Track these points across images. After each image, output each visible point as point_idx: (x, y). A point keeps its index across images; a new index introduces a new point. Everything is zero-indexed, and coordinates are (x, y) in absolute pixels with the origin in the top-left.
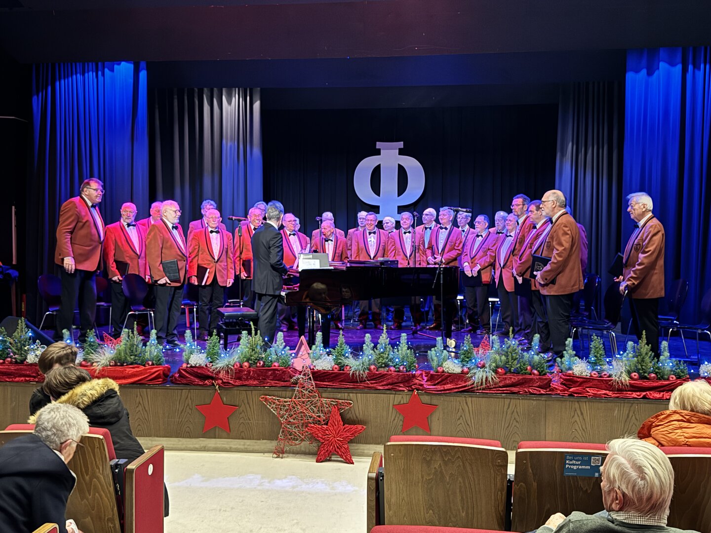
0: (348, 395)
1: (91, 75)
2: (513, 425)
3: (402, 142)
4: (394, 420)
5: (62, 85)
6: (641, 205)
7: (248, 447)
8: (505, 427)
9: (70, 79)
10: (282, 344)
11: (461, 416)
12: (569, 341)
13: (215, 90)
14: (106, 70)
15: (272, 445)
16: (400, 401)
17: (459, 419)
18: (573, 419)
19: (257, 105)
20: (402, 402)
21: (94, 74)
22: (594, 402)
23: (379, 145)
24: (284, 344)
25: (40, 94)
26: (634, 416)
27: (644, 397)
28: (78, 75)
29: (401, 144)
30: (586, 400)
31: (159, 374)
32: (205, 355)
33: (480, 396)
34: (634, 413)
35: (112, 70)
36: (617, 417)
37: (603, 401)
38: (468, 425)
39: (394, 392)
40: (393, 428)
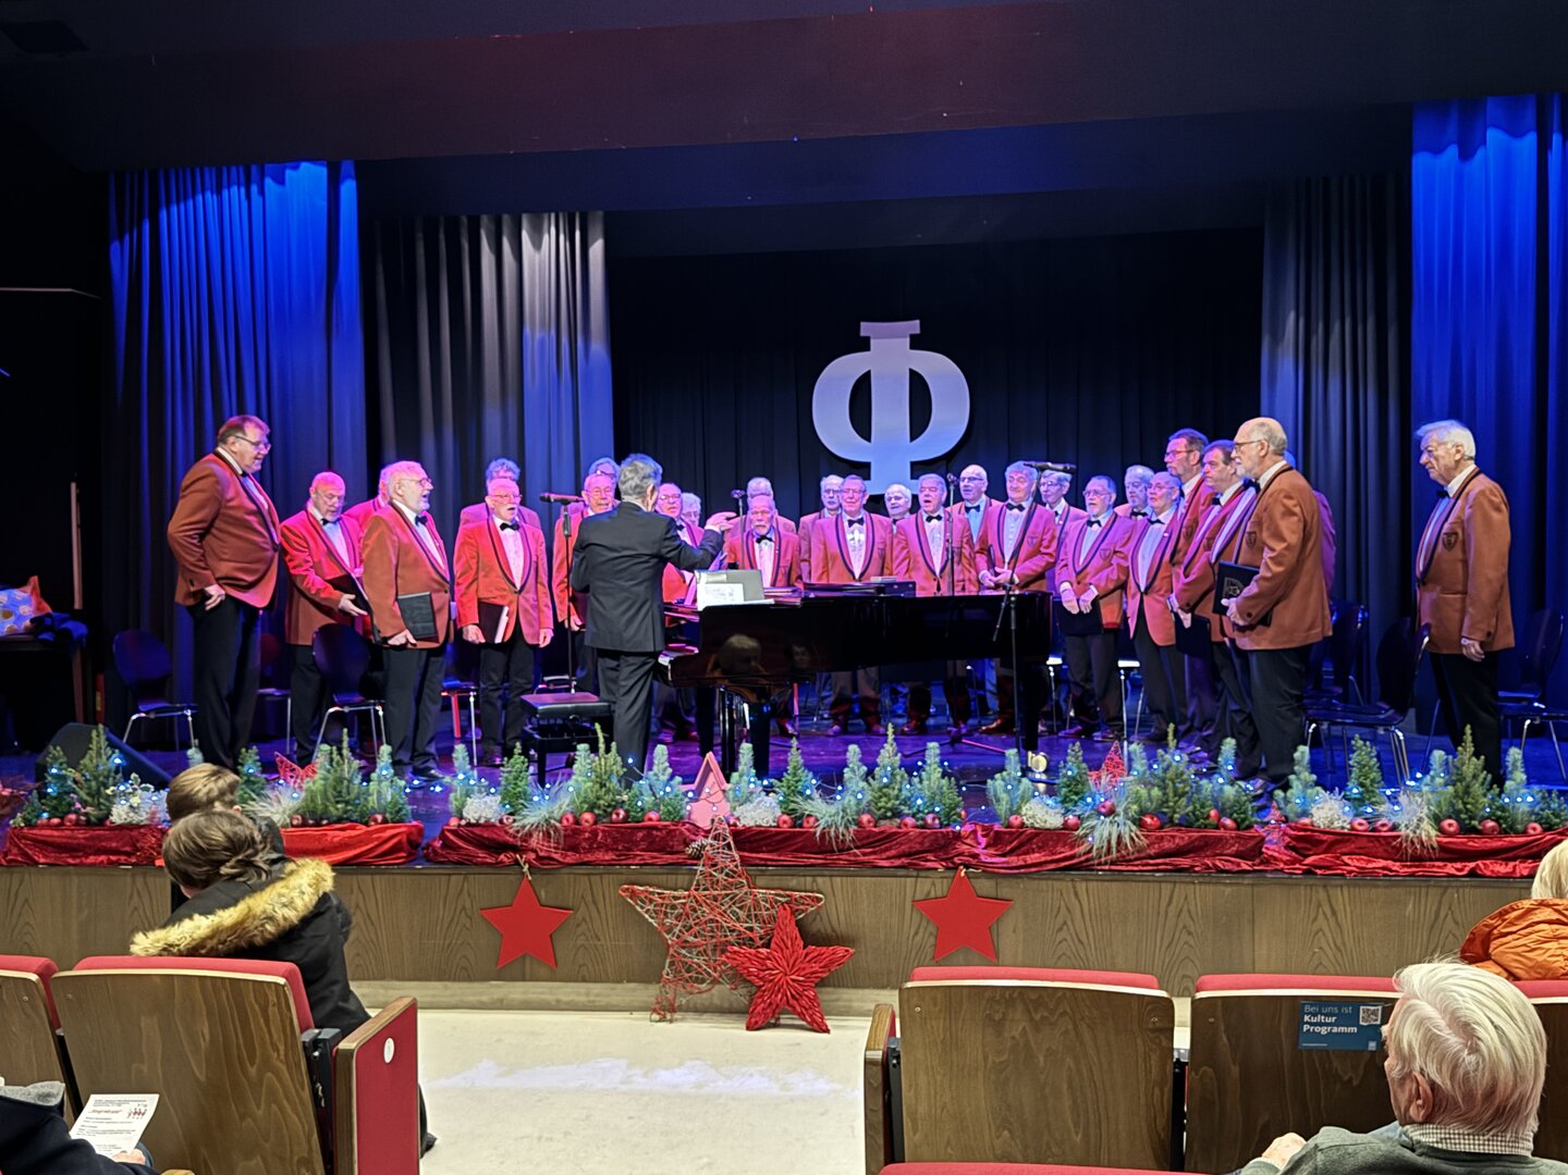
0: (814, 881)
1: (235, 193)
2: (1181, 943)
3: (918, 322)
4: (916, 933)
5: (172, 217)
6: (1449, 446)
7: (598, 999)
8: (1165, 944)
9: (190, 203)
10: (665, 770)
11: (1065, 923)
12: (1303, 753)
13: (506, 218)
14: (269, 182)
15: (650, 993)
16: (929, 893)
17: (1060, 929)
18: (1315, 924)
19: (597, 249)
20: (932, 895)
21: (243, 190)
22: (1359, 886)
23: (866, 328)
24: (670, 770)
25: (127, 238)
26: (1449, 916)
27: (1473, 874)
28: (208, 194)
29: (914, 326)
30: (1342, 882)
31: (399, 842)
32: (499, 798)
33: (1107, 878)
34: (1450, 908)
35: (281, 181)
36: (1411, 919)
37: (1380, 883)
38: (1080, 941)
39: (915, 873)
40: (914, 953)
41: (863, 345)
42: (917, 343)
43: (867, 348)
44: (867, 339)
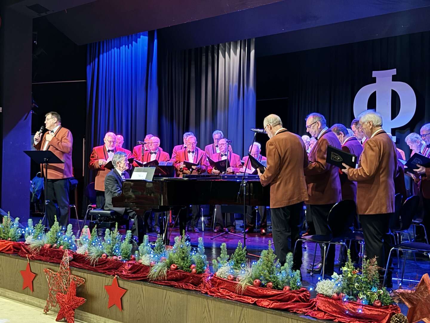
0: (84, 274)
2: (168, 314)
3: (396, 69)
4: (105, 297)
5: (104, 57)
8: (163, 315)
11: (139, 301)
13: (227, 44)
16: (108, 283)
17: (138, 303)
18: (204, 315)
19: (253, 53)
20: (109, 285)
21: (127, 46)
22: (215, 300)
23: (375, 74)
25: (92, 63)
26: (244, 320)
27: (255, 304)
28: (115, 49)
29: (394, 72)
30: (212, 299)
33: (150, 285)
34: (244, 317)
35: (137, 42)
36: (232, 318)
38: (143, 308)
39: (105, 276)
40: (104, 304)
41: (374, 81)
42: (395, 78)
43: (375, 82)
44: (375, 78)
